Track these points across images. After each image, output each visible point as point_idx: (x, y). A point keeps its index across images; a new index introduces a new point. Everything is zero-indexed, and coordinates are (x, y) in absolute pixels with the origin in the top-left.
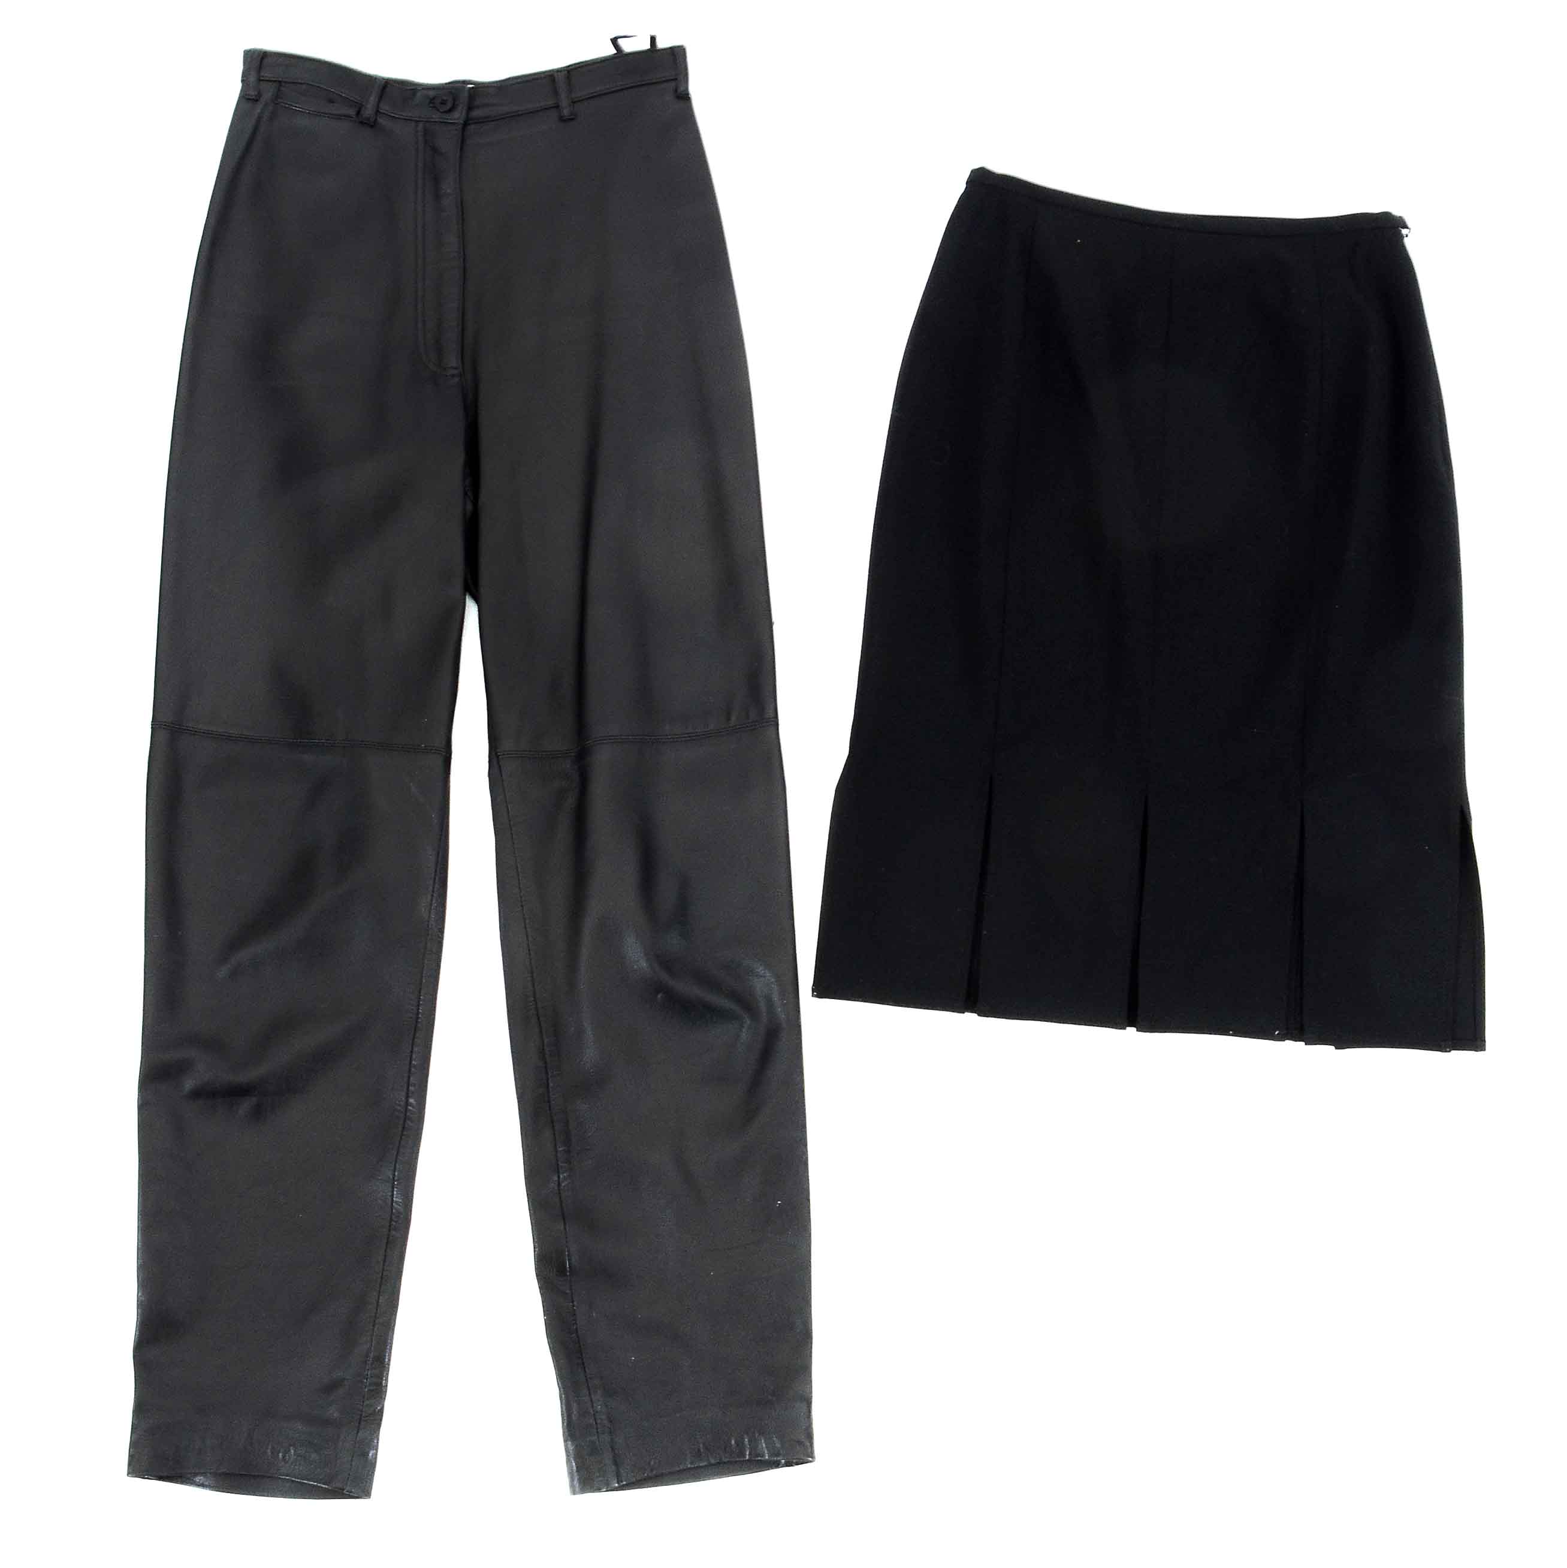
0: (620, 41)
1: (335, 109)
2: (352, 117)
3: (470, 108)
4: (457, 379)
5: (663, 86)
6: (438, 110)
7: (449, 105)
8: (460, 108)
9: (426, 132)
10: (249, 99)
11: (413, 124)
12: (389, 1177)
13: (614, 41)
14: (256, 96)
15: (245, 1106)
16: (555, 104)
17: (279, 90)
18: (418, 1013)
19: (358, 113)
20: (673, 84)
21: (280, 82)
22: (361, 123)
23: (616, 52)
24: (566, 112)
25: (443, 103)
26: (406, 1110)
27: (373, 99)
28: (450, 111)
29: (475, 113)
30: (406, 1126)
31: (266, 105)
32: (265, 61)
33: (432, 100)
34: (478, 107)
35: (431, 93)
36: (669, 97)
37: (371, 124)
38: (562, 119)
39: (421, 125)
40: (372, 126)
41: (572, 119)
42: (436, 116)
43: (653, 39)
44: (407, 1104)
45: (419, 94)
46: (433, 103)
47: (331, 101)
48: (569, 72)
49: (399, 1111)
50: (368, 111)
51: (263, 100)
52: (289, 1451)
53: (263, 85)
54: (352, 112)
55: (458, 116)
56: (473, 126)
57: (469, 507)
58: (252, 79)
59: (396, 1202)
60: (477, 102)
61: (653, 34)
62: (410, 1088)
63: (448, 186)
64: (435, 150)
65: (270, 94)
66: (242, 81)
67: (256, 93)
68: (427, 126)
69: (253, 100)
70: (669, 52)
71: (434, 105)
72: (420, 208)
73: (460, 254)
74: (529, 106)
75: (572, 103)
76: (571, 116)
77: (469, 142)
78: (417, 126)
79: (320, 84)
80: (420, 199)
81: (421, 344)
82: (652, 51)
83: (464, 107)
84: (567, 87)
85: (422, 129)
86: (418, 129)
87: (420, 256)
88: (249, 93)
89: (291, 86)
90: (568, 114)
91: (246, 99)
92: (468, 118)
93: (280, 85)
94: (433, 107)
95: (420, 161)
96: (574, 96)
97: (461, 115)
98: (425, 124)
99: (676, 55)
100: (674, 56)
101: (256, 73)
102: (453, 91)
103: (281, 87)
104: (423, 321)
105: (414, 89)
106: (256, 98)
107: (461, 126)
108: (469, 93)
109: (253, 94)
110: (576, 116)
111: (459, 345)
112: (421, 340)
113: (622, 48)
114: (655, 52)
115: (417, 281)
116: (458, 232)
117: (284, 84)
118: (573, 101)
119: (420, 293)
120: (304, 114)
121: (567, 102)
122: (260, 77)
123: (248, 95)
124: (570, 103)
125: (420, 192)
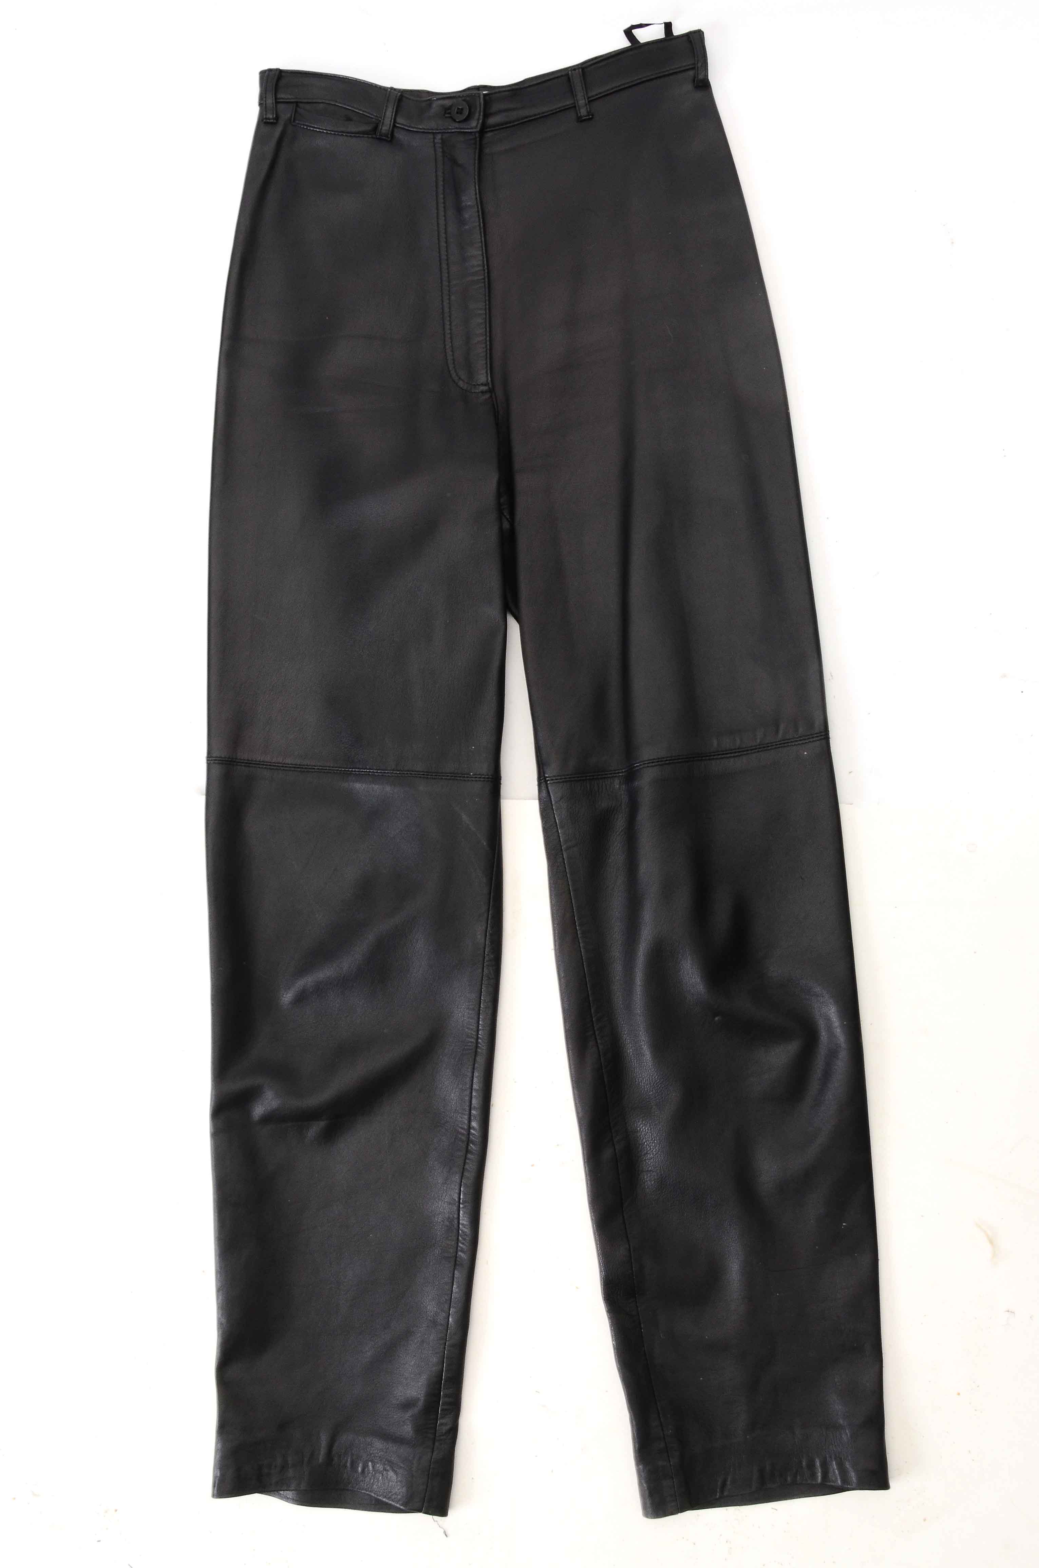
0: (635, 32)
1: (352, 128)
2: (369, 134)
3: (486, 116)
4: (487, 396)
5: (681, 76)
6: (455, 121)
7: (466, 112)
8: (477, 115)
9: (443, 142)
11: (431, 136)
12: (455, 1200)
13: (629, 33)
14: (273, 119)
15: (315, 1129)
16: (572, 104)
17: (296, 111)
18: (478, 1038)
19: (375, 129)
20: (691, 73)
21: (297, 103)
22: (379, 139)
23: (630, 45)
24: (583, 112)
25: (460, 112)
26: (469, 1133)
27: (389, 113)
28: (467, 119)
29: (492, 121)
30: (470, 1148)
31: (284, 127)
32: (283, 82)
33: (447, 110)
34: (496, 113)
35: (447, 103)
36: (689, 87)
37: (390, 139)
38: (580, 120)
39: (439, 136)
40: (391, 141)
41: (588, 120)
42: (453, 127)
43: (668, 26)
44: (470, 1127)
45: (434, 105)
46: (449, 113)
47: (349, 119)
48: (583, 69)
49: (463, 1134)
50: (385, 128)
51: (281, 122)
52: (368, 1466)
53: (281, 107)
54: (369, 130)
55: (474, 124)
56: (489, 135)
57: (506, 525)
58: (270, 101)
59: (463, 1224)
60: (495, 107)
61: (667, 21)
62: (472, 1112)
63: (469, 199)
64: (454, 162)
65: (287, 116)
66: (260, 104)
67: (275, 116)
68: (444, 137)
69: (272, 123)
70: (685, 38)
71: (449, 115)
72: (442, 222)
73: (484, 267)
74: (545, 109)
75: (589, 102)
76: (589, 115)
77: (487, 151)
78: (434, 138)
79: (336, 102)
80: (442, 213)
81: (450, 362)
82: (668, 38)
83: (480, 115)
84: (582, 86)
85: (440, 141)
86: (436, 141)
87: (445, 271)
88: (267, 117)
89: (308, 107)
90: (585, 113)
91: (265, 123)
92: (484, 126)
93: (297, 106)
94: (449, 117)
95: (440, 174)
96: (590, 95)
97: (478, 123)
98: (442, 136)
99: (693, 41)
100: (691, 42)
101: (272, 94)
102: (468, 99)
103: (298, 109)
104: (451, 338)
105: (429, 100)
106: (275, 121)
107: (477, 135)
108: (485, 100)
109: (271, 117)
110: (593, 115)
111: (488, 360)
112: (450, 358)
113: (637, 38)
114: (671, 39)
115: (442, 298)
116: (480, 244)
117: (301, 105)
118: (590, 99)
119: (446, 310)
120: (323, 134)
121: (584, 101)
122: (276, 99)
123: (266, 119)
124: (587, 102)
125: (441, 205)
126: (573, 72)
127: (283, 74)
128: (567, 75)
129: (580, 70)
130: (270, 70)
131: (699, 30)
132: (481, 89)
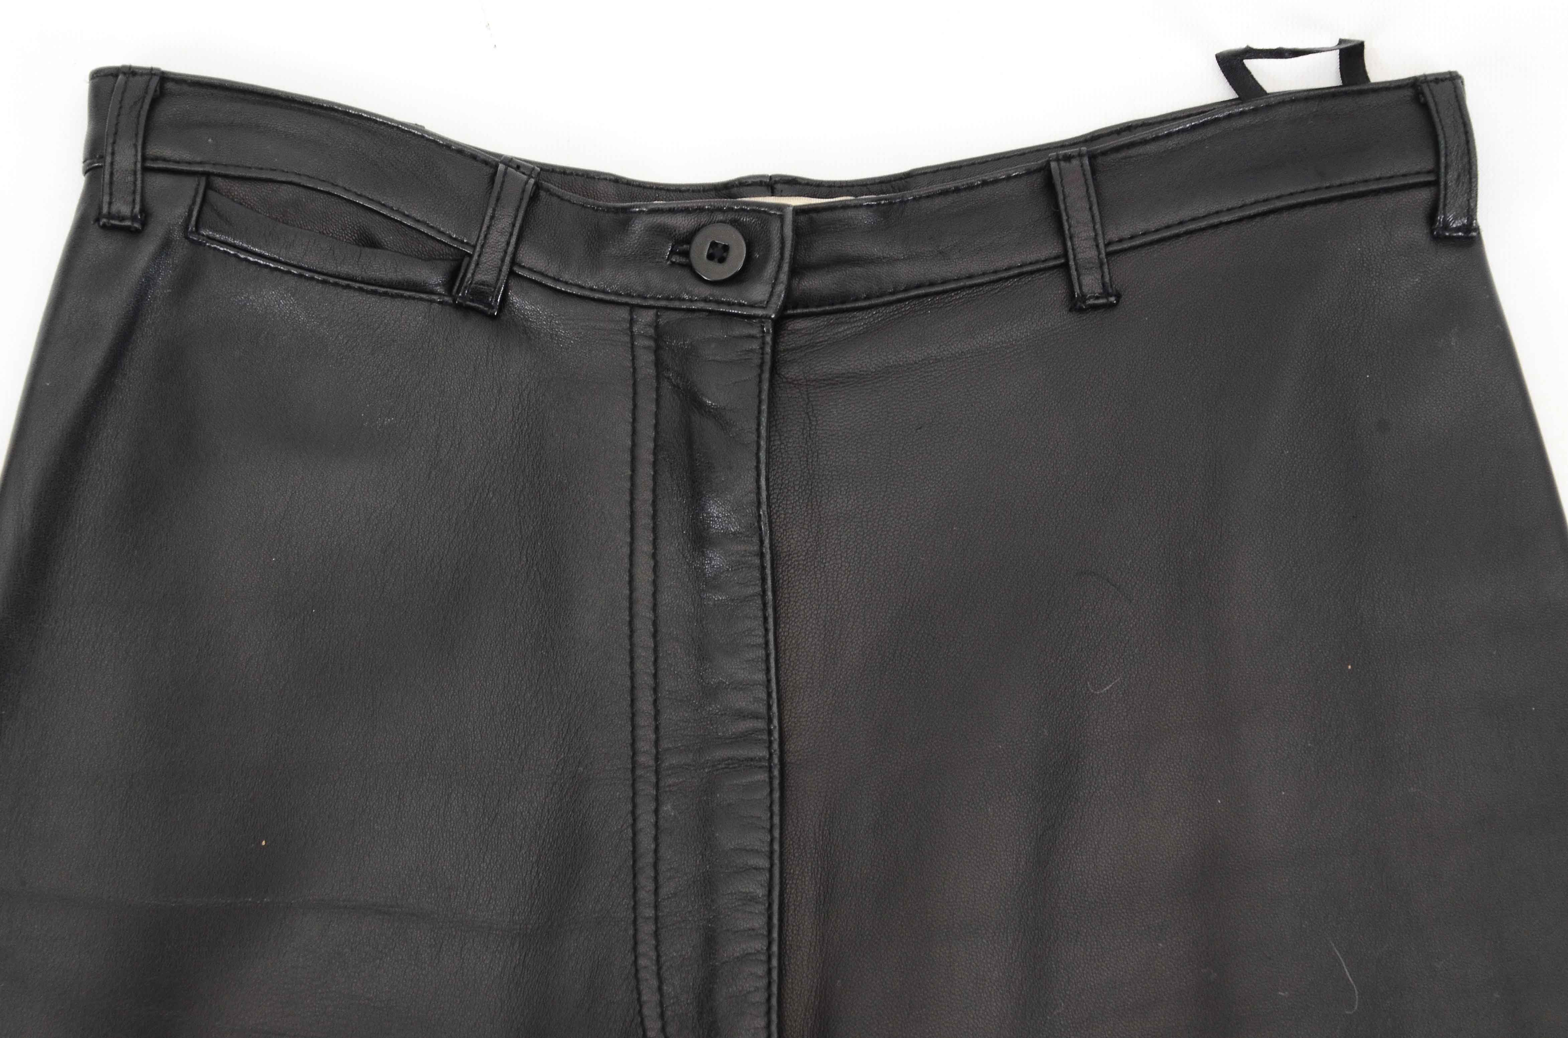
0: (1253, 65)
2: (432, 293)
3: (797, 270)
5: (1389, 202)
7: (736, 261)
8: (770, 269)
9: (659, 336)
10: (114, 228)
11: (623, 313)
13: (1230, 64)
14: (133, 218)
16: (1058, 258)
17: (204, 200)
19: (453, 278)
21: (207, 175)
22: (461, 309)
23: (1237, 96)
24: (1091, 283)
25: (720, 254)
27: (498, 234)
28: (738, 276)
29: (813, 286)
31: (166, 245)
32: (168, 111)
34: (823, 266)
36: (1407, 235)
38: (1079, 305)
39: (645, 318)
40: (497, 319)
41: (1111, 306)
42: (695, 297)
43: (1353, 55)
45: (638, 226)
46: (684, 255)
47: (369, 242)
48: (1092, 154)
50: (484, 274)
51: (156, 230)
53: (158, 182)
54: (434, 278)
55: (761, 290)
56: (803, 326)
58: (121, 163)
60: (821, 256)
61: (1354, 35)
63: (733, 510)
64: (692, 399)
65: (181, 211)
67: (137, 209)
68: (662, 322)
69: (127, 230)
70: (1409, 93)
71: (683, 260)
72: (644, 575)
73: (770, 721)
74: (976, 267)
75: (1108, 254)
76: (1108, 295)
77: (792, 372)
78: (632, 322)
79: (335, 185)
80: (644, 546)
81: (650, 1012)
82: (1347, 88)
83: (779, 267)
84: (1091, 208)
85: (651, 331)
86: (635, 329)
87: (645, 721)
88: (114, 209)
89: (240, 190)
90: (1098, 290)
91: (104, 227)
92: (790, 301)
93: (208, 186)
94: (681, 265)
95: (646, 431)
96: (1113, 235)
97: (771, 294)
98: (657, 316)
99: (1432, 105)
100: (1425, 106)
101: (135, 146)
102: (745, 219)
103: (211, 194)
104: (656, 934)
105: (625, 210)
106: (137, 225)
107: (768, 327)
108: (796, 230)
109: (125, 210)
110: (1118, 296)
111: (774, 1017)
112: (649, 996)
113: (1255, 76)
114: (1361, 93)
115: (634, 806)
116: (761, 653)
117: (219, 182)
118: (1111, 248)
119: (646, 843)
120: (286, 277)
121: (1094, 253)
122: (144, 158)
123: (110, 216)
124: (1103, 255)
125: (644, 521)
126: (1063, 164)
127: (169, 85)
128: (1045, 171)
129: (1086, 161)
130: (130, 72)
131: (1450, 73)
132: (779, 187)
